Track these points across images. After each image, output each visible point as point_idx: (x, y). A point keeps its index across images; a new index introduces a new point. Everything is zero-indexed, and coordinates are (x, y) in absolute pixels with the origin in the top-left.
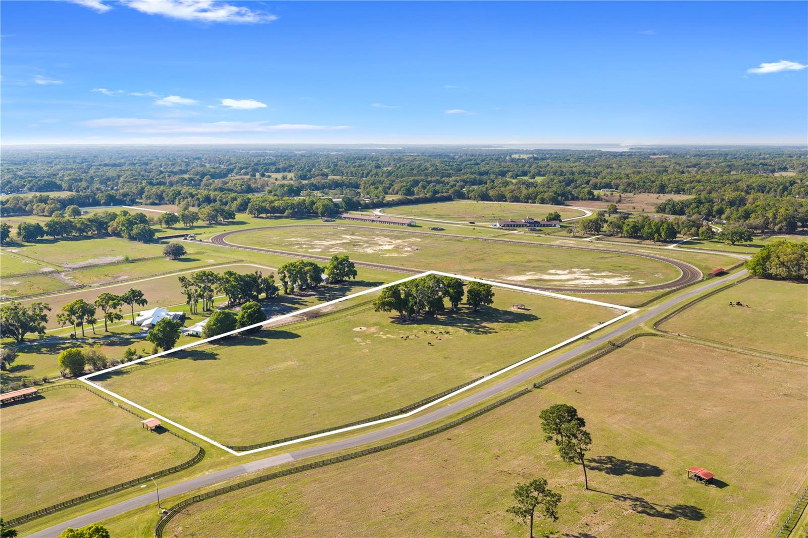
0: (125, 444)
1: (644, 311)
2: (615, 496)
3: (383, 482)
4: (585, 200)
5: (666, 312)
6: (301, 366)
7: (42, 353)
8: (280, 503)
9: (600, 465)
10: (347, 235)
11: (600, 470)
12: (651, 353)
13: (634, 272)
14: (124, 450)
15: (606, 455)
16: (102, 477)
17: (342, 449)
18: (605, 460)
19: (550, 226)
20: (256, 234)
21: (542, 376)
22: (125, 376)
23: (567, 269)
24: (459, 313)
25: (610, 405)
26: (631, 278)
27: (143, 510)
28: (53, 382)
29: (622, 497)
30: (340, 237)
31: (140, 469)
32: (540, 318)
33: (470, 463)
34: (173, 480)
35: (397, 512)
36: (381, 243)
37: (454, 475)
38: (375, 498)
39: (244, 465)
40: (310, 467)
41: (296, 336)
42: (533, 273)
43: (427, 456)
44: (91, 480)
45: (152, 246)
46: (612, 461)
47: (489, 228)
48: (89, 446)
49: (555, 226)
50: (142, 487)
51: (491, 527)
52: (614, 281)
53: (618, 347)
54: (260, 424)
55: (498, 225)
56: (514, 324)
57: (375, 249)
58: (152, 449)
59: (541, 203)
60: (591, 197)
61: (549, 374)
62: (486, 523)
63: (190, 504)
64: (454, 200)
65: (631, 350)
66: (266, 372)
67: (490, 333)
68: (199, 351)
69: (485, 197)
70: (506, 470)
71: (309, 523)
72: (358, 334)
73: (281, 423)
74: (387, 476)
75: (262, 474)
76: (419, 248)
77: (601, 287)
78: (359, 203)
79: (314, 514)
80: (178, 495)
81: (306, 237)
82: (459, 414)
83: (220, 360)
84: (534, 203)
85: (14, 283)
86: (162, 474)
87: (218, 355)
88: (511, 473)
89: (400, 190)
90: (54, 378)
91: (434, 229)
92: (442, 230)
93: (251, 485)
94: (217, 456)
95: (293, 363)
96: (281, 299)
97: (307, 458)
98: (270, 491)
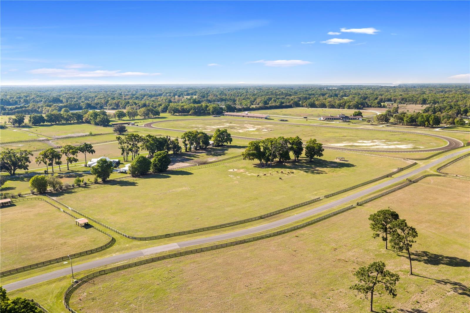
0: (61, 234)
1: (428, 162)
2: (437, 280)
3: (246, 264)
4: (376, 107)
5: (444, 162)
6: (191, 190)
7: (24, 181)
8: (165, 277)
9: (418, 257)
10: (227, 123)
11: (420, 261)
12: (439, 186)
13: (415, 142)
14: (58, 238)
15: (421, 250)
16: (38, 256)
17: (216, 241)
18: (422, 254)
19: (355, 119)
20: (171, 123)
21: (362, 198)
22: (73, 194)
23: (370, 140)
24: (300, 163)
25: (416, 217)
26: (414, 145)
27: (60, 280)
28: (25, 197)
29: (443, 281)
30: (223, 124)
31: (66, 251)
32: (356, 166)
33: (314, 253)
34: (88, 259)
35: (257, 287)
36: (249, 127)
37: (302, 261)
38: (240, 276)
39: (142, 250)
40: (192, 252)
41: (191, 174)
42: (348, 142)
43: (280, 248)
44: (29, 257)
45: (108, 128)
46: (427, 255)
47: (316, 120)
48: (35, 235)
49: (358, 119)
50: (64, 263)
51: (335, 301)
52: (403, 147)
53: (414, 182)
54: (159, 224)
55: (322, 119)
56: (338, 169)
57: (244, 130)
58: (79, 238)
59: (348, 109)
60: (379, 105)
61: (367, 197)
62: (331, 298)
63: (97, 276)
64: (293, 108)
65: (424, 185)
66: (167, 193)
67: (322, 173)
68: (125, 181)
69: (313, 105)
70: (343, 259)
71: (186, 293)
72: (231, 173)
73: (173, 223)
74: (249, 260)
75: (154, 256)
76: (272, 130)
77: (395, 149)
78: (235, 108)
79: (190, 287)
80: (90, 270)
81: (202, 124)
82: (303, 220)
83: (138, 186)
84: (344, 108)
85: (20, 145)
86: (81, 255)
87: (137, 183)
88: (347, 261)
89: (261, 102)
90: (26, 194)
91: (282, 120)
92: (287, 121)
93: (145, 264)
94: (124, 244)
95: (186, 188)
96: (183, 154)
97: (190, 247)
98: (159, 268)
